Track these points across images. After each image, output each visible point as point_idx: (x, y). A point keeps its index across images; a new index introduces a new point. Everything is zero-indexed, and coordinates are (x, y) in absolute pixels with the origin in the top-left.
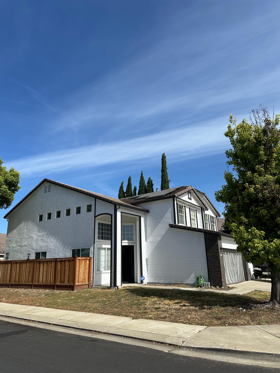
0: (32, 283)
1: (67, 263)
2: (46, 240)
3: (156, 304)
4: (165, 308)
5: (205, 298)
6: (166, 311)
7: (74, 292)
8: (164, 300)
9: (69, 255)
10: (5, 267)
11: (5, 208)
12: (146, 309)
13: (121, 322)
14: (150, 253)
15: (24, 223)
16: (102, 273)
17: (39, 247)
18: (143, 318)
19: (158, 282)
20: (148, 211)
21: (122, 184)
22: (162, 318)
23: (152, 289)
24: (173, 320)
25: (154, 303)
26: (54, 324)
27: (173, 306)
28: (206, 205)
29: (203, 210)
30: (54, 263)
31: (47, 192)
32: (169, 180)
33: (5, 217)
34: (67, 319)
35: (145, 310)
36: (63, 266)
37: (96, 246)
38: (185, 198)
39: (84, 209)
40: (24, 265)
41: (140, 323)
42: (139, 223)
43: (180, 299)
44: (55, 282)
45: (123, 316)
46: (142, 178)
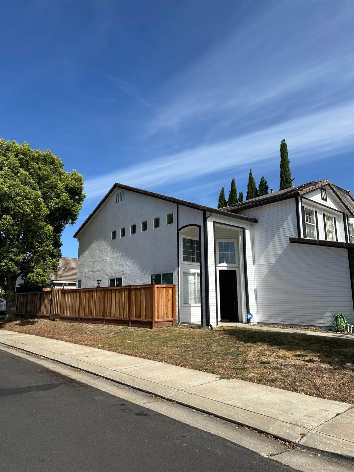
0: (103, 318)
1: (143, 292)
2: (121, 263)
3: (265, 355)
4: (278, 364)
5: (348, 350)
6: (278, 369)
7: (152, 330)
8: (278, 350)
9: (148, 281)
10: (73, 297)
11: (71, 224)
12: (246, 362)
13: (200, 382)
14: (260, 282)
15: (96, 242)
16: (192, 306)
17: (113, 272)
18: (237, 378)
19: (273, 322)
20: (256, 221)
21: (223, 190)
22: (269, 381)
23: (262, 331)
24: (289, 386)
25: (261, 354)
26: (103, 377)
27: (292, 360)
28: (351, 209)
29: (346, 218)
30: (128, 291)
31: (120, 201)
32: (292, 180)
33: (75, 237)
34: (124, 370)
35: (244, 363)
36: (139, 296)
37: (181, 270)
38: (317, 198)
39: (163, 221)
40: (94, 295)
41: (231, 387)
42: (242, 238)
43: (304, 350)
44: (129, 317)
45: (208, 372)
46: (251, 179)
